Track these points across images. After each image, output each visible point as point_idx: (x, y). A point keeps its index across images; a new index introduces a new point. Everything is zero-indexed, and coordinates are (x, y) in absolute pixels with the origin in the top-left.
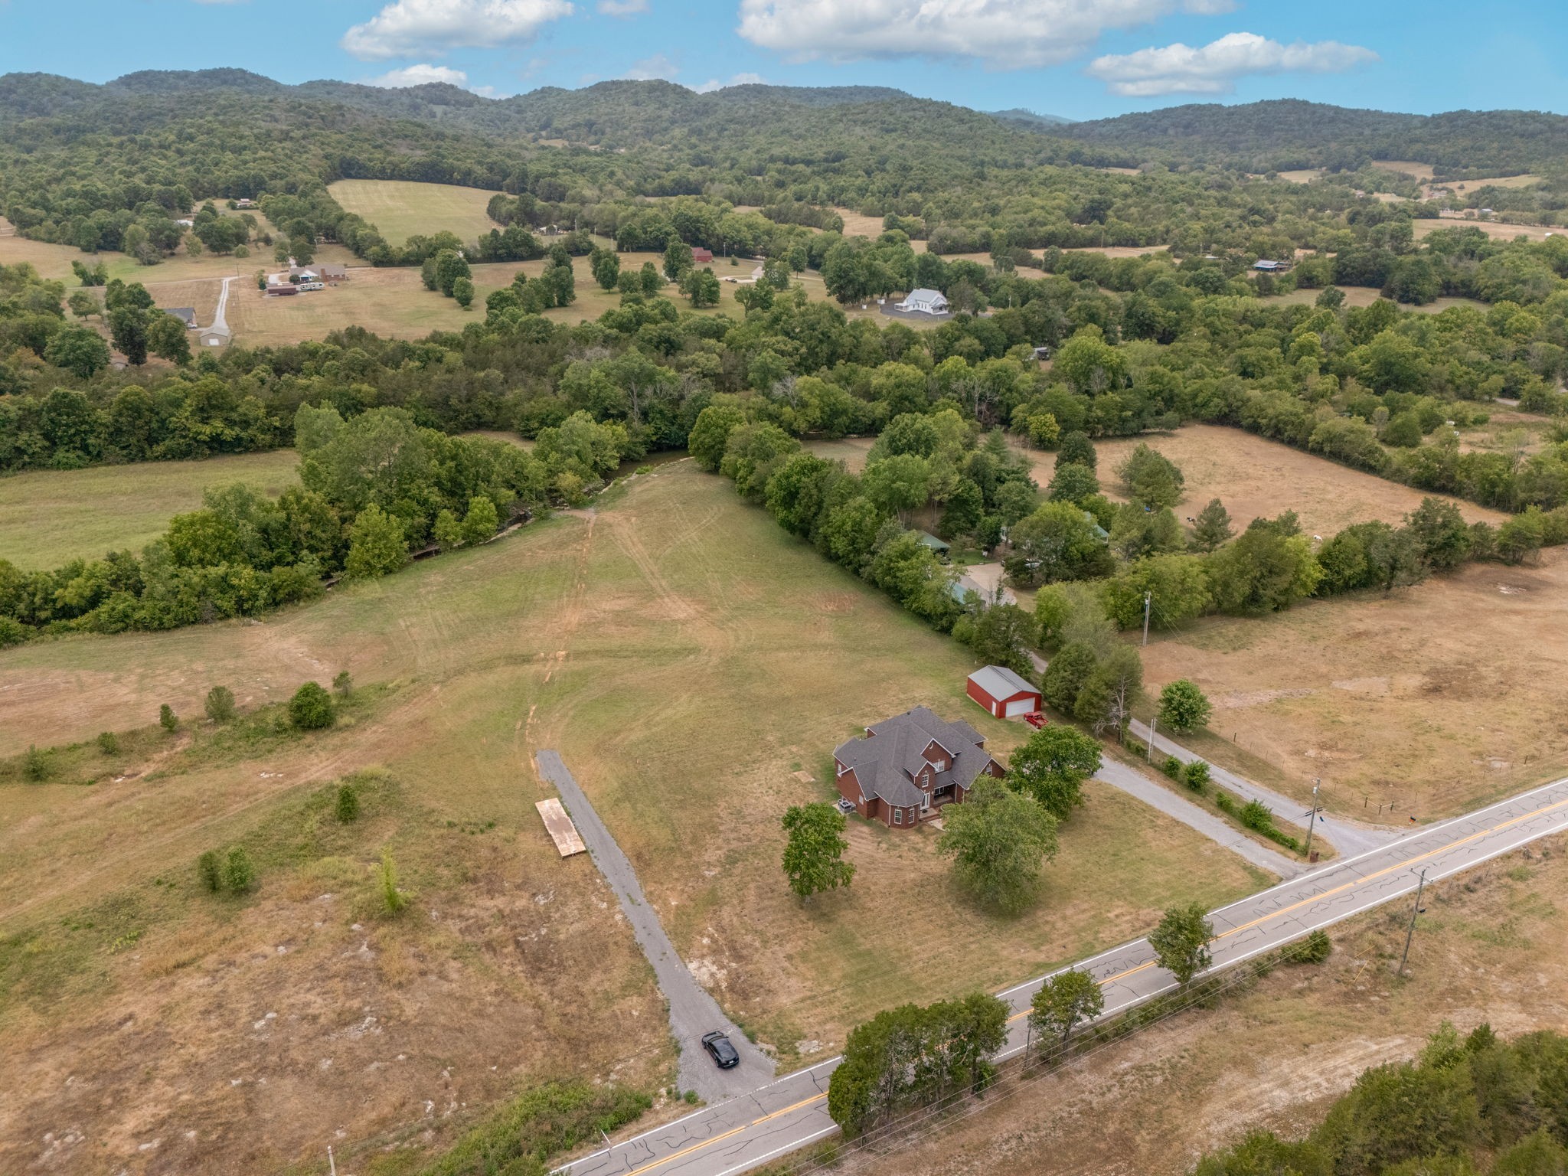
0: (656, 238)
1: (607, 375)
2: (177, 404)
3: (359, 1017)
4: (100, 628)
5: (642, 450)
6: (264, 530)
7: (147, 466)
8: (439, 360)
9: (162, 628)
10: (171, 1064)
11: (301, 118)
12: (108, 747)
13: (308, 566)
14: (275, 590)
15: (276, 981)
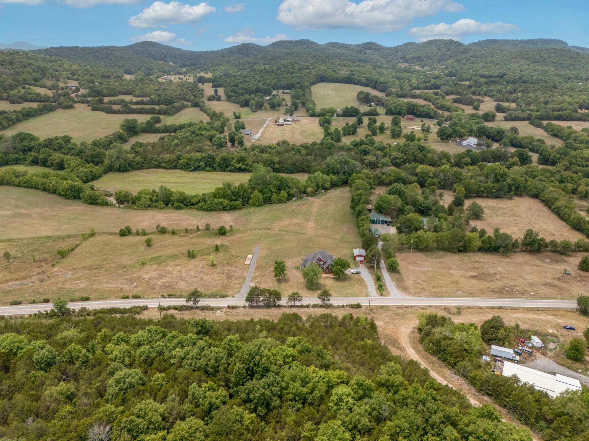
0: (399, 111)
1: (336, 161)
2: (233, 159)
3: (197, 277)
4: (196, 209)
5: (340, 183)
6: (233, 193)
7: (225, 173)
8: (300, 152)
9: (208, 211)
10: (170, 276)
11: (316, 60)
12: (187, 231)
13: (239, 202)
14: (231, 206)
15: (190, 270)
